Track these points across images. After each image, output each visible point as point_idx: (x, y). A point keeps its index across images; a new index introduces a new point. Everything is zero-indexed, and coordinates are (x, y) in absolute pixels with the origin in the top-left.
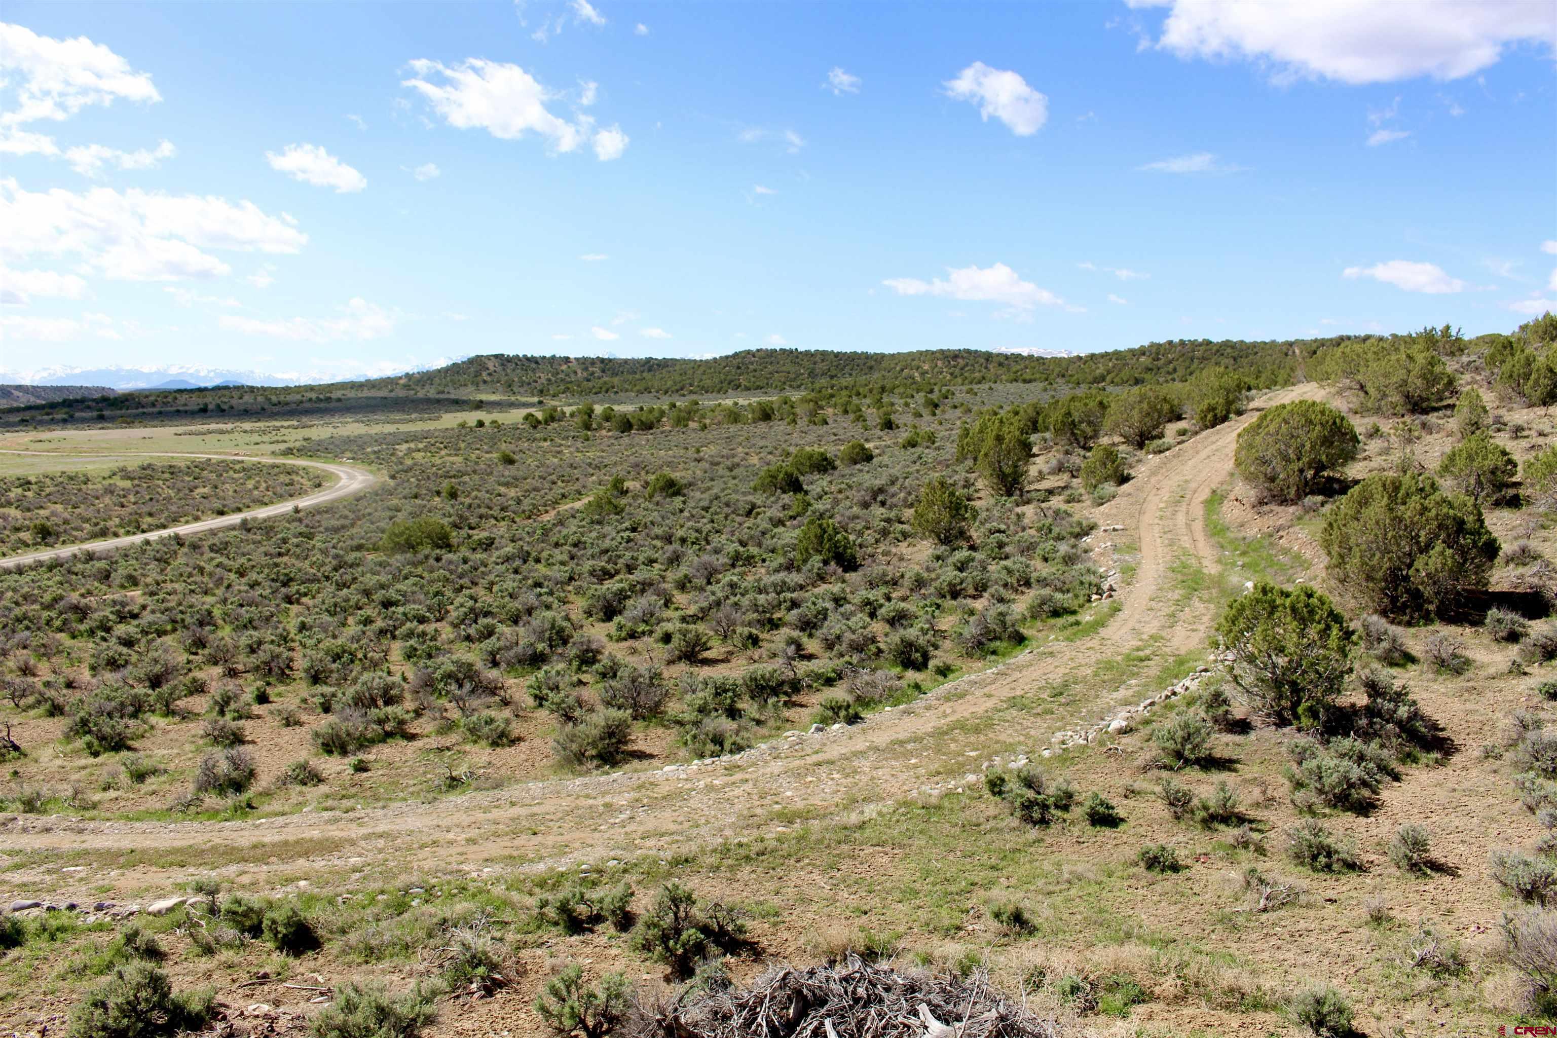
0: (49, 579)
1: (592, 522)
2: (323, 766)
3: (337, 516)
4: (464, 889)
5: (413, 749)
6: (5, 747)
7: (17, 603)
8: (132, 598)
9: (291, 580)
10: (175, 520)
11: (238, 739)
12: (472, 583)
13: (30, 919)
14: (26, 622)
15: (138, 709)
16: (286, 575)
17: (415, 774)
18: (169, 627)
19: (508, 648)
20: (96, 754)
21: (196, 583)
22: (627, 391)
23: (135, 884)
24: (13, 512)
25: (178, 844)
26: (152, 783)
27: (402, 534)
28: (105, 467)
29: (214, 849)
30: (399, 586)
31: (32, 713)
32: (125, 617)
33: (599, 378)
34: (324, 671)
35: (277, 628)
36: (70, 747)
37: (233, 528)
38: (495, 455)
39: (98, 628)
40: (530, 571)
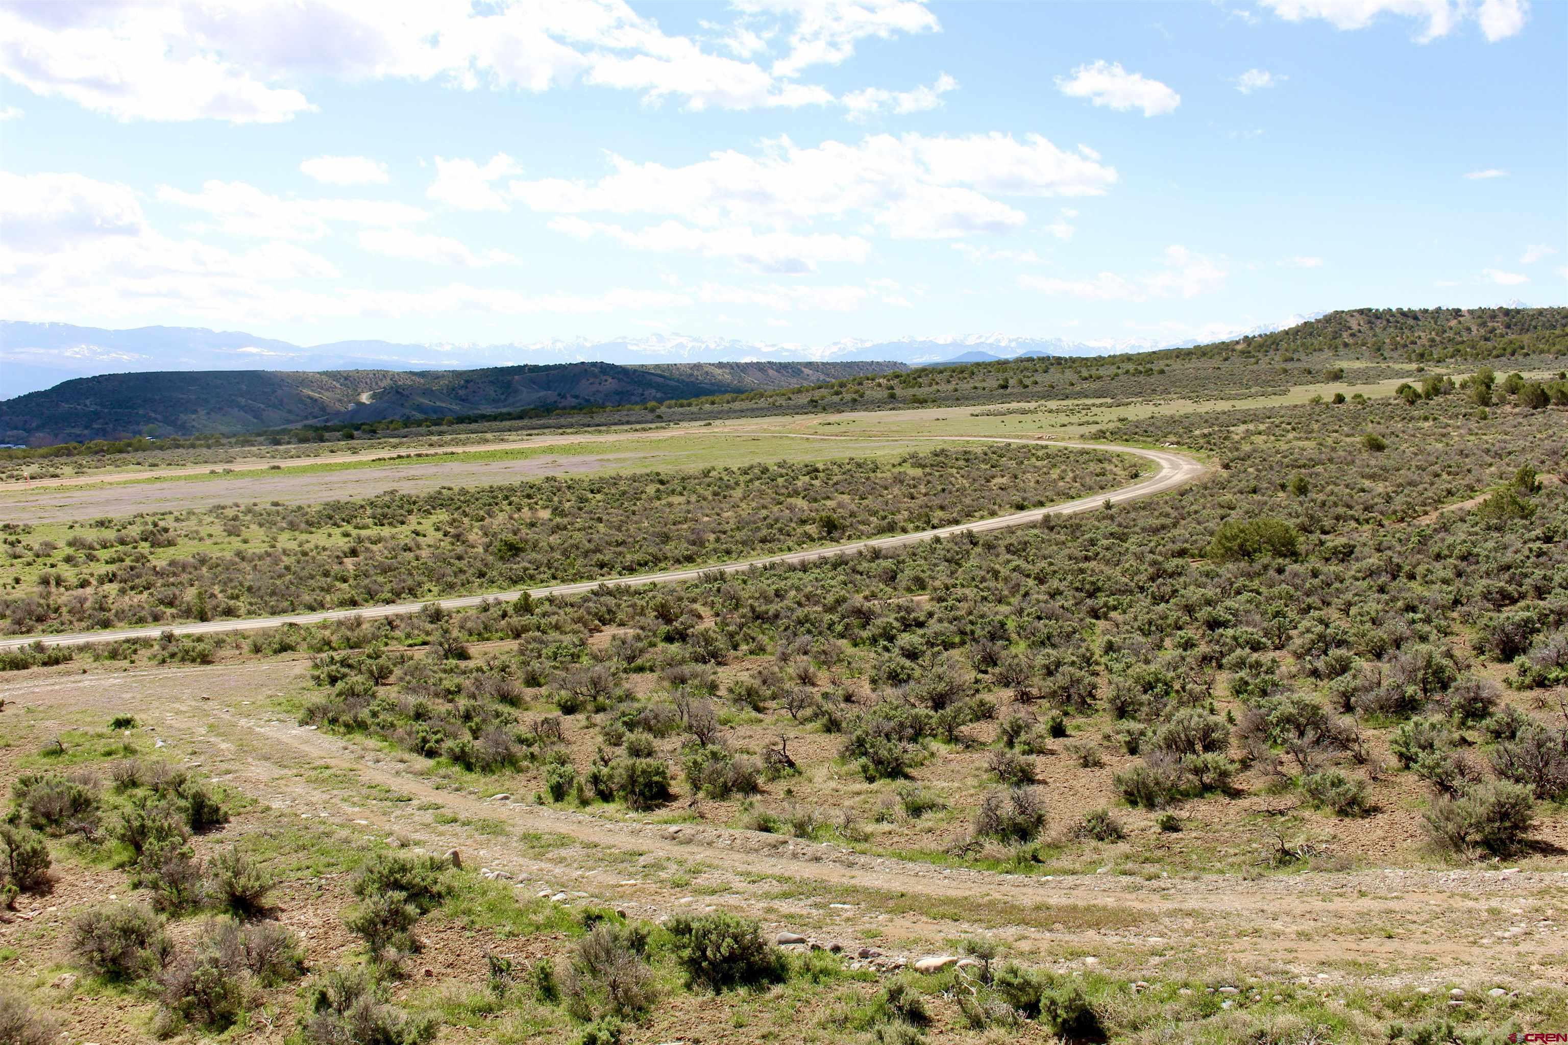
0: (833, 578)
1: (1489, 528)
2: (1124, 820)
3: (1156, 513)
4: (1290, 996)
5: (1237, 809)
6: (780, 762)
7: (800, 604)
8: (918, 603)
9: (1099, 589)
10: (969, 515)
11: (1026, 777)
12: (1324, 602)
13: (795, 954)
14: (807, 625)
15: (918, 731)
16: (1093, 583)
17: (1237, 841)
18: (957, 640)
19: (1367, 690)
20: (871, 780)
21: (989, 589)
22: (1542, 352)
23: (904, 934)
24: (800, 502)
25: (953, 893)
26: (928, 819)
27: (1235, 538)
28: (895, 452)
29: (992, 905)
30: (1229, 603)
31: (809, 726)
32: (910, 625)
33: (1502, 336)
34: (1132, 703)
35: (1079, 647)
36: (845, 768)
37: (1033, 525)
38: (1358, 439)
39: (881, 635)
40: (1400, 590)
